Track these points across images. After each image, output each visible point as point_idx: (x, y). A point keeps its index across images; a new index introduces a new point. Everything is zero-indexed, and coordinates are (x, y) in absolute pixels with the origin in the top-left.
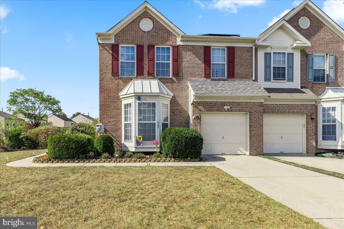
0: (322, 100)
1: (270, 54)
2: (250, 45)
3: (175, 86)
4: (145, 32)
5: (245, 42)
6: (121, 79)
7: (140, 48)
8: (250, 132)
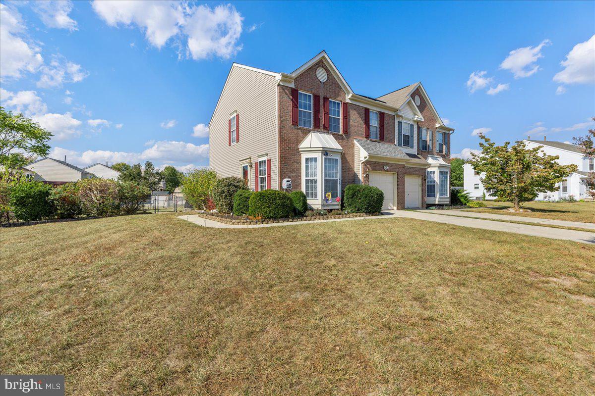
0: (432, 165)
1: (401, 123)
2: (393, 114)
3: (345, 143)
4: (321, 82)
5: (390, 110)
6: (300, 129)
7: (317, 98)
8: (398, 190)
